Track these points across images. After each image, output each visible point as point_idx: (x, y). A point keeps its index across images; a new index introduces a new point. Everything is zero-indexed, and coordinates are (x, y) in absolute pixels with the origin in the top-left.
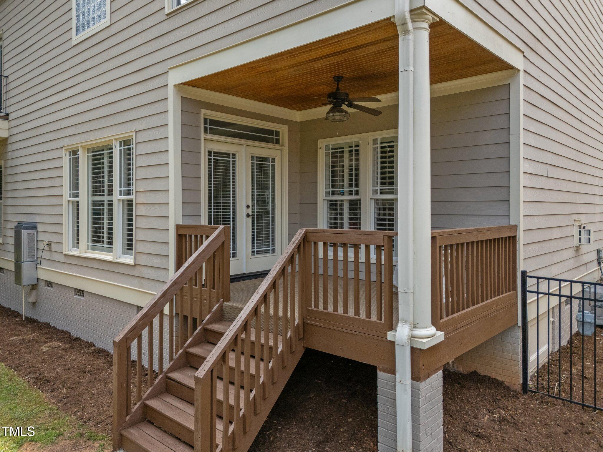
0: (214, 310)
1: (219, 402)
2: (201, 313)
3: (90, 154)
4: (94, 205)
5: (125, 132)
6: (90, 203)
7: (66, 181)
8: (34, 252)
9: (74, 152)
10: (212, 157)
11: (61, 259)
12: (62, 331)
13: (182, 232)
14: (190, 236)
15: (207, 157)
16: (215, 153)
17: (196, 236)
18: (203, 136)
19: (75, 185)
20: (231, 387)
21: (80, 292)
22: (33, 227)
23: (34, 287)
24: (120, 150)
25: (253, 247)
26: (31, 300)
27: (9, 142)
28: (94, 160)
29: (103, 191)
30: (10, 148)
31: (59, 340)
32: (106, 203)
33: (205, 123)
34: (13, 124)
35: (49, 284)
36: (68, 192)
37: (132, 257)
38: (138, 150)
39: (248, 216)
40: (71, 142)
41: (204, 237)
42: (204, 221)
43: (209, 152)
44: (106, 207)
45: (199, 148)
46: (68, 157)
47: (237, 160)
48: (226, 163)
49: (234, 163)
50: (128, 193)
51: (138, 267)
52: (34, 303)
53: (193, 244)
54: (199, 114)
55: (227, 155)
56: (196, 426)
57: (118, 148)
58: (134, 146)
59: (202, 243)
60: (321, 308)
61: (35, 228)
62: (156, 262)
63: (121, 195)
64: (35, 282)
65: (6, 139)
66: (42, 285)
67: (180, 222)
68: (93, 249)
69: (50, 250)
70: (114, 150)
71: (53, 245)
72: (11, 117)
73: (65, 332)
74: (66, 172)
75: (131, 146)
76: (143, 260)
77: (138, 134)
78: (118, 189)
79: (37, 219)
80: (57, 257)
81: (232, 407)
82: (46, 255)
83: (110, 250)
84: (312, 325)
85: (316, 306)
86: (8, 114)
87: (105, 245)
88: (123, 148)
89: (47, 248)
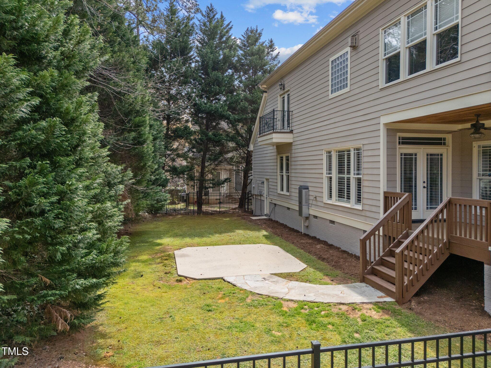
0: (404, 233)
1: (406, 269)
2: (397, 235)
3: (337, 153)
4: (339, 179)
5: (357, 144)
6: (337, 178)
7: (325, 166)
8: (308, 200)
9: (330, 152)
10: (403, 157)
11: (322, 205)
12: (323, 241)
13: (387, 195)
14: (391, 197)
15: (400, 156)
16: (404, 154)
17: (394, 198)
18: (398, 146)
19: (330, 169)
20: (411, 265)
21: (332, 222)
22: (307, 188)
23: (307, 218)
24: (354, 153)
25: (427, 205)
26: (306, 224)
27: (293, 144)
28: (339, 156)
29: (344, 172)
30: (294, 147)
31: (323, 244)
32: (346, 178)
33: (399, 139)
34: (295, 135)
35: (316, 217)
36: (326, 172)
37: (361, 206)
38: (364, 154)
39: (424, 187)
40: (328, 148)
41: (398, 198)
42: (398, 190)
43: (401, 154)
44: (346, 180)
45: (396, 153)
46: (326, 154)
47: (418, 157)
48: (411, 159)
49: (416, 159)
50: (358, 174)
51: (364, 211)
52: (307, 227)
53: (393, 201)
54: (396, 135)
55: (411, 155)
56: (396, 276)
57: (353, 152)
58: (362, 151)
59: (397, 201)
60: (458, 235)
61: (308, 189)
62: (374, 209)
63: (354, 175)
64: (308, 216)
65: (291, 143)
66: (312, 218)
67: (386, 190)
68: (338, 201)
69: (316, 200)
70: (351, 152)
71: (317, 198)
72: (294, 132)
73: (325, 242)
74: (325, 162)
75: (360, 151)
76: (367, 208)
77: (364, 146)
78: (353, 172)
79: (309, 184)
80: (319, 204)
81: (411, 271)
82: (314, 203)
83: (349, 202)
84: (453, 243)
85: (456, 234)
86: (292, 131)
87: (345, 199)
88: (356, 152)
89: (314, 199)
